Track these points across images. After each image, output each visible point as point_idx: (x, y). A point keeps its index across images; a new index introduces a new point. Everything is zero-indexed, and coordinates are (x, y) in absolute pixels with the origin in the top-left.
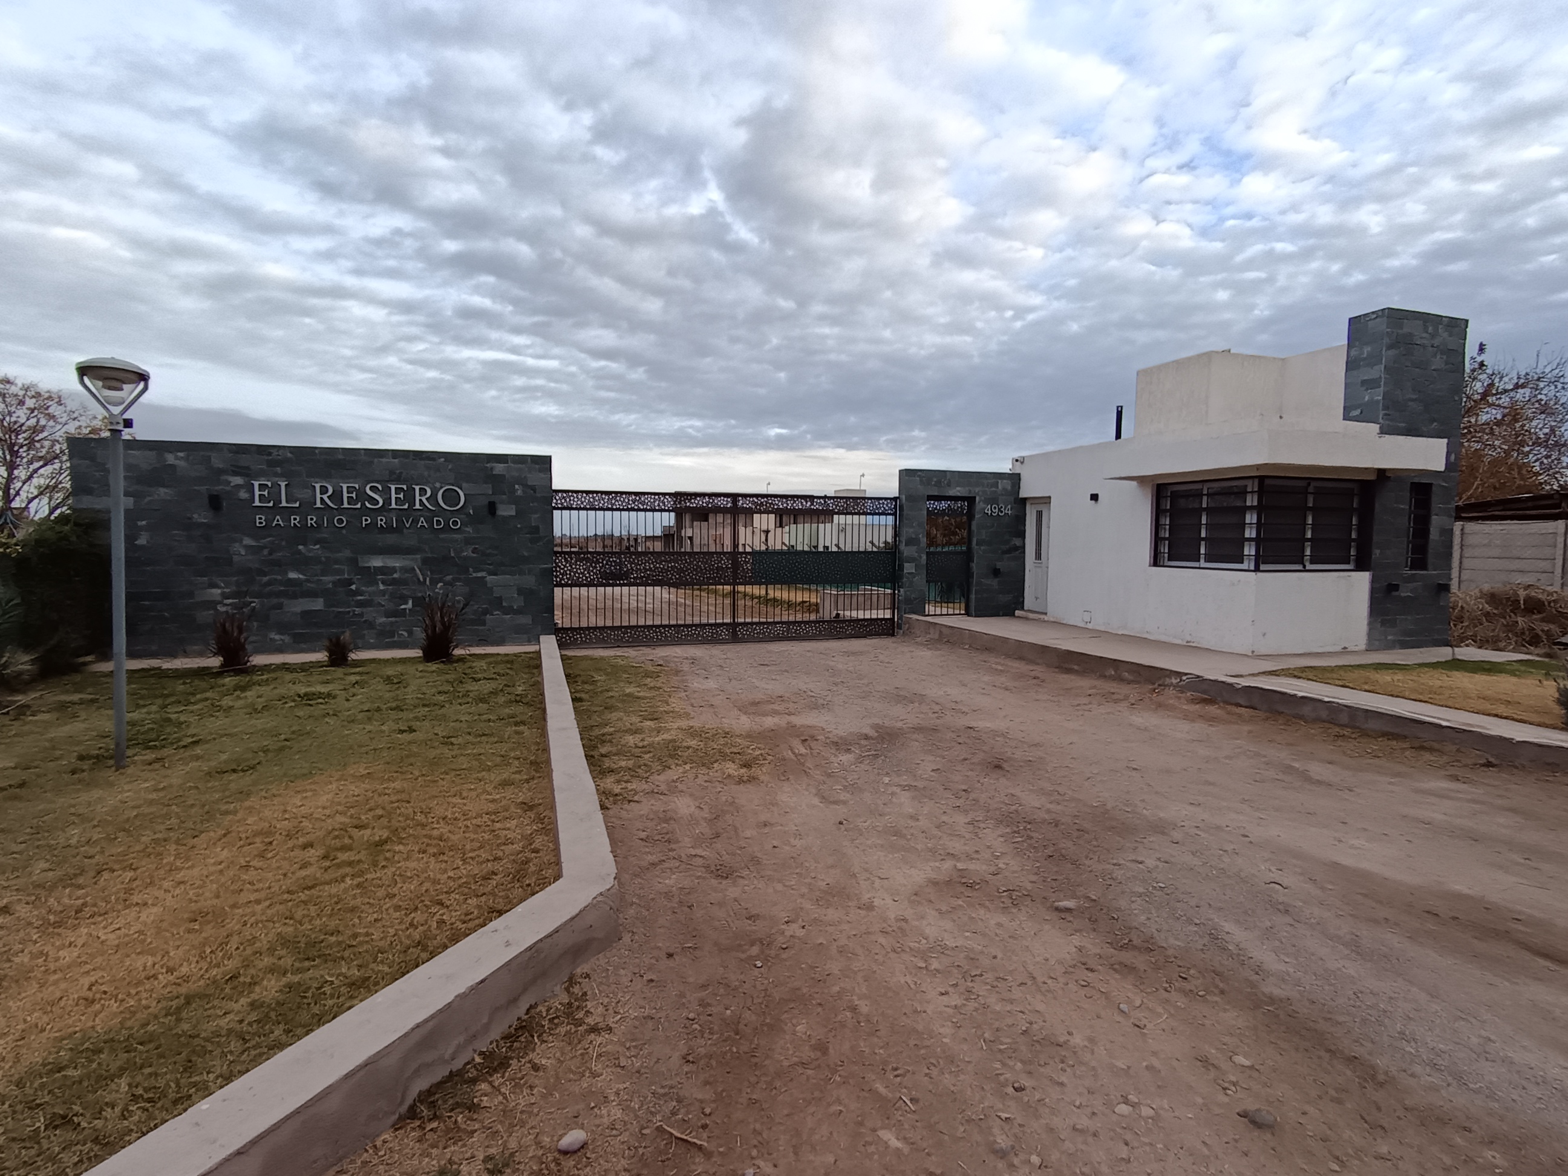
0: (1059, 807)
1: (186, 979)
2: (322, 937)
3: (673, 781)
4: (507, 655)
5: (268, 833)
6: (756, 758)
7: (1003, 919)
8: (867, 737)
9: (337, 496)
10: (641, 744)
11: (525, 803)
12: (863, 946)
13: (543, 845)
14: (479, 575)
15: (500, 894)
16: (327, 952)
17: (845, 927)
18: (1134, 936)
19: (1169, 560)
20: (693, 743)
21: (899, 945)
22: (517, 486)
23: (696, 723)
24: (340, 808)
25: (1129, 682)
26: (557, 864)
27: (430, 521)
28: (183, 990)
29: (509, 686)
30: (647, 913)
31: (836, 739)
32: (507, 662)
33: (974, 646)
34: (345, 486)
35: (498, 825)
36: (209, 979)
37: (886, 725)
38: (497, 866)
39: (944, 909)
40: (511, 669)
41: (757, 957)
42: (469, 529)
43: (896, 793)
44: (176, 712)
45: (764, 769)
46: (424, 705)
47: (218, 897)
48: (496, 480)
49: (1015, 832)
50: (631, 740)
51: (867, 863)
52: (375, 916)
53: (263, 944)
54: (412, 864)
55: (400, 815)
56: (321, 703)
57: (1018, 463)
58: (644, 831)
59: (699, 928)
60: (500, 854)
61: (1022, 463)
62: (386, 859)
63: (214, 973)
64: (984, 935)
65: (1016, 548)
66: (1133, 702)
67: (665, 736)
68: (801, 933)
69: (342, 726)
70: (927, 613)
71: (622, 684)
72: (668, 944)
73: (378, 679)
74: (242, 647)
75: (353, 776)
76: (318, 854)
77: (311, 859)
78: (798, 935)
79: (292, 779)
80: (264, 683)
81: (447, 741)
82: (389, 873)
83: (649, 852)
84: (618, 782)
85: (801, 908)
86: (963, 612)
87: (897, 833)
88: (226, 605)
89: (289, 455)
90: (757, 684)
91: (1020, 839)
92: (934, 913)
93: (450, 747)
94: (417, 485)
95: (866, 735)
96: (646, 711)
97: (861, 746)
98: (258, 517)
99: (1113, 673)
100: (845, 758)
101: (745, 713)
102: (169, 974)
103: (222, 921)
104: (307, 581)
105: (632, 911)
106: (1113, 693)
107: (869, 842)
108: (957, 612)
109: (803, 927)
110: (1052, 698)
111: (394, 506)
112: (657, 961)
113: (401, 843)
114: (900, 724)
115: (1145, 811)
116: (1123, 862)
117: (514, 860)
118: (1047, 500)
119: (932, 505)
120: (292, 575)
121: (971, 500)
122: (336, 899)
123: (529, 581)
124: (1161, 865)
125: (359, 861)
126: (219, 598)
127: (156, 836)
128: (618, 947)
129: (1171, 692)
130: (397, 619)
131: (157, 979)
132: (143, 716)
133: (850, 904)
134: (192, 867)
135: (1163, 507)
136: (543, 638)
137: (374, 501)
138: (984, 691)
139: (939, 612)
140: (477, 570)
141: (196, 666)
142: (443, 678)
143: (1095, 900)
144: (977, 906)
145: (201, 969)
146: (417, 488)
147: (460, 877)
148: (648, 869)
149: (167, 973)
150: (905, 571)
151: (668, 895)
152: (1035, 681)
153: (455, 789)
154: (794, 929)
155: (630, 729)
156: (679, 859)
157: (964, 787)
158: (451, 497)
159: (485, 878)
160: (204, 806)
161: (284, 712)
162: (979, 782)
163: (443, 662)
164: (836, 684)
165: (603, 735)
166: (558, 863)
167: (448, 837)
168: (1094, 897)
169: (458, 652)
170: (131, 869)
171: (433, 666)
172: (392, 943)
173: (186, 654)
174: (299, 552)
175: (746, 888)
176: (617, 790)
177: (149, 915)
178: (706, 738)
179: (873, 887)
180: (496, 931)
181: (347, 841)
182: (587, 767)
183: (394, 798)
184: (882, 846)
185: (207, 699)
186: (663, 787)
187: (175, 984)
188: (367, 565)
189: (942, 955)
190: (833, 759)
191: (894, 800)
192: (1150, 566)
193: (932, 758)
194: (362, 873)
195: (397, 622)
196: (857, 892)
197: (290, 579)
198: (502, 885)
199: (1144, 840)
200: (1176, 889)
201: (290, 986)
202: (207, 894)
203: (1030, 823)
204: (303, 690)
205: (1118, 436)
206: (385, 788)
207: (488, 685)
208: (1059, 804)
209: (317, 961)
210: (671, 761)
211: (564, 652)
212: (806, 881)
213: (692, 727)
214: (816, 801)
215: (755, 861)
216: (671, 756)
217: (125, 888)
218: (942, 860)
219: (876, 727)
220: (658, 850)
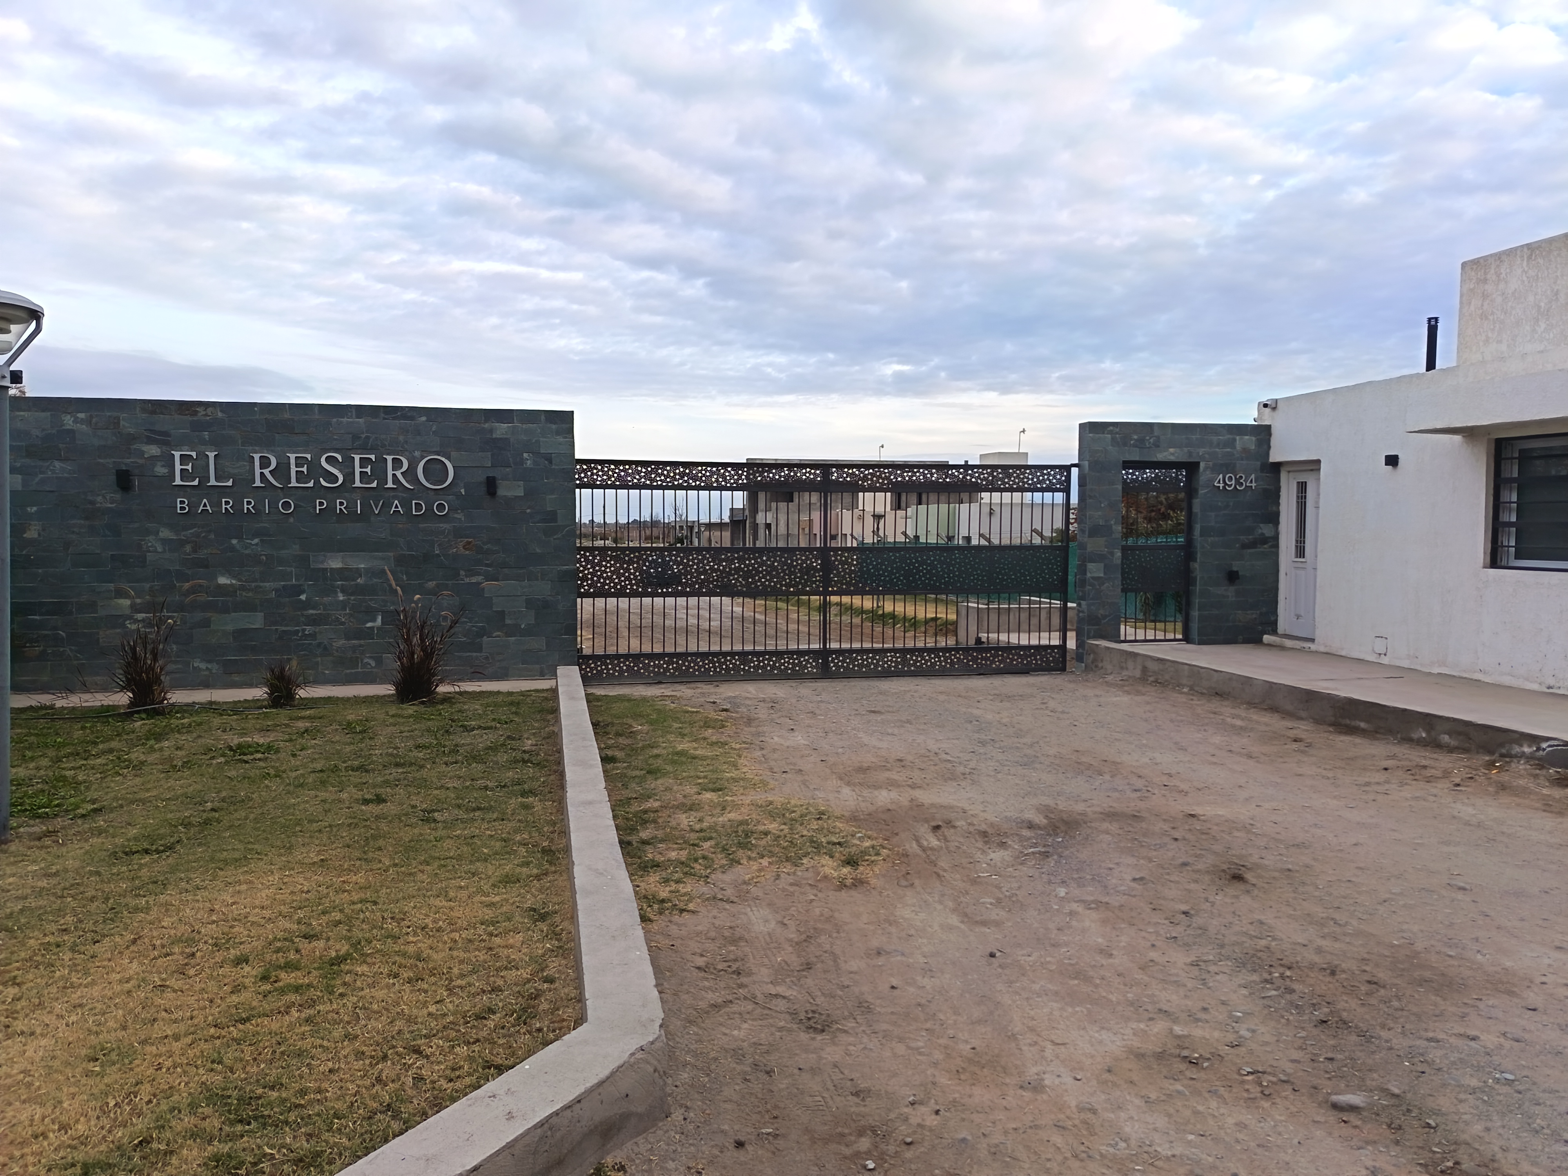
0: (1337, 945)
1: (84, 1141)
2: (260, 1091)
3: (745, 883)
4: (510, 694)
5: (190, 942)
6: (864, 852)
7: (1248, 1117)
8: (1031, 826)
9: (281, 472)
10: (698, 827)
11: (534, 910)
12: (1028, 1148)
13: (559, 972)
14: (474, 580)
15: (501, 1041)
16: (266, 1113)
17: (1001, 1116)
18: (1462, 1155)
19: (1518, 557)
20: (773, 827)
21: (1083, 1148)
22: (525, 455)
23: (777, 798)
24: (284, 909)
25: (1451, 750)
26: (579, 1001)
27: (406, 504)
28: (79, 1156)
29: (513, 739)
30: (706, 1079)
31: (984, 827)
32: (512, 703)
33: (1196, 688)
34: (292, 457)
35: (497, 940)
36: (113, 1142)
37: (1061, 807)
38: (497, 1001)
39: (1153, 1096)
40: (516, 713)
41: (868, 1154)
42: (460, 516)
43: (1077, 913)
44: (73, 768)
45: (876, 869)
46: (397, 765)
47: (124, 1028)
48: (497, 446)
49: (1266, 981)
50: (684, 820)
51: (1033, 1019)
52: (330, 1064)
53: (181, 1098)
54: (381, 994)
55: (363, 921)
56: (259, 760)
57: (1267, 410)
58: (702, 955)
59: (782, 1105)
60: (500, 982)
61: (1274, 409)
62: (345, 984)
63: (120, 1134)
64: (1216, 1140)
65: (1264, 540)
66: (1457, 780)
67: (732, 816)
68: (932, 1121)
69: (289, 792)
70: (1122, 638)
71: (671, 737)
72: (736, 1127)
73: (335, 726)
74: (158, 680)
75: (301, 863)
76: (254, 973)
77: (247, 981)
78: (928, 1123)
79: (222, 866)
80: (184, 730)
81: (428, 818)
82: (350, 1005)
83: (709, 988)
84: (666, 881)
85: (934, 1083)
86: (1179, 636)
87: (1079, 974)
88: (137, 621)
89: (220, 414)
90: (866, 739)
91: (1274, 993)
92: (1138, 1101)
93: (433, 825)
94: (388, 454)
95: (1030, 822)
96: (705, 777)
97: (1022, 839)
98: (179, 500)
99: (1424, 735)
100: (998, 856)
101: (848, 784)
102: (63, 1132)
103: (131, 1063)
104: (242, 588)
105: (686, 1075)
106: (1425, 767)
107: (1036, 987)
108: (1170, 636)
109: (937, 1112)
110: (1324, 773)
111: (358, 484)
112: (722, 1152)
113: (365, 962)
114: (1080, 807)
115: (1479, 957)
116: (1444, 1036)
117: (519, 992)
118: (1314, 465)
119: (1130, 475)
120: (223, 580)
121: (1192, 467)
122: (278, 1038)
123: (543, 589)
124: (1508, 1044)
125: (309, 985)
126: (128, 612)
127: (47, 939)
128: (665, 1128)
129: (1522, 766)
130: (362, 642)
131: (46, 1138)
132: (32, 772)
133: (1008, 1081)
134: (93, 983)
135: (1505, 474)
136: (561, 670)
137: (333, 478)
138: (1214, 759)
139: (1140, 637)
140: (471, 573)
141: (99, 704)
142: (423, 725)
143: (1397, 1096)
144: (1207, 1095)
145: (102, 1128)
146: (389, 458)
147: (445, 1015)
148: (707, 1013)
149: (59, 1130)
150: (1089, 575)
151: (738, 1054)
152: (1295, 746)
153: (439, 886)
154: (923, 1115)
155: (683, 804)
156: (753, 999)
157: (1184, 908)
158: (435, 471)
159: (479, 1017)
160: (107, 899)
161: (211, 770)
162: (1207, 900)
163: (423, 703)
164: (983, 743)
165: (645, 812)
166: (580, 999)
167: (429, 956)
168: (1396, 1091)
169: (443, 689)
170: (14, 984)
171: (410, 709)
172: (352, 1104)
173: (85, 688)
174: (232, 549)
175: (851, 1048)
176: (664, 894)
177: (37, 1049)
178: (792, 820)
179: (1042, 1057)
180: (494, 1096)
181: (292, 956)
182: (622, 860)
183: (355, 897)
184: (1056, 993)
185: (111, 751)
186: (730, 892)
187: (69, 1146)
188: (321, 566)
189: (1151, 1168)
190: (979, 856)
191: (1074, 923)
192: (1485, 567)
193: (1131, 860)
194: (312, 1003)
195: (361, 646)
196: (1018, 1063)
197: (220, 586)
198: (503, 1028)
199: (1478, 1003)
200: (1534, 1083)
201: (217, 1158)
202: (111, 1024)
203: (1289, 968)
204: (235, 741)
205: (1431, 364)
206: (344, 882)
207: (485, 737)
208: (1336, 939)
209: (254, 1125)
210: (740, 853)
211: (591, 690)
212: (941, 1041)
213: (771, 803)
214: (954, 920)
215: (864, 1007)
216: (741, 845)
217: (7, 1010)
218: (1151, 1019)
219: (1046, 811)
220: (722, 984)
